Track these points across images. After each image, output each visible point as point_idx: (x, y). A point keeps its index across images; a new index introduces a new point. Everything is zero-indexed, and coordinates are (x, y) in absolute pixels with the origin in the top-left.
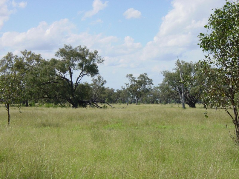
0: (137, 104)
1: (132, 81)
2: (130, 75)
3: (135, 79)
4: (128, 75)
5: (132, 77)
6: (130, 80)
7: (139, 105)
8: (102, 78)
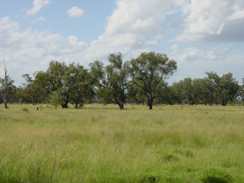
0: (33, 105)
1: (28, 81)
2: (26, 75)
3: (32, 79)
4: (24, 75)
5: (28, 77)
6: (27, 80)
7: (36, 105)
8: (9, 77)
